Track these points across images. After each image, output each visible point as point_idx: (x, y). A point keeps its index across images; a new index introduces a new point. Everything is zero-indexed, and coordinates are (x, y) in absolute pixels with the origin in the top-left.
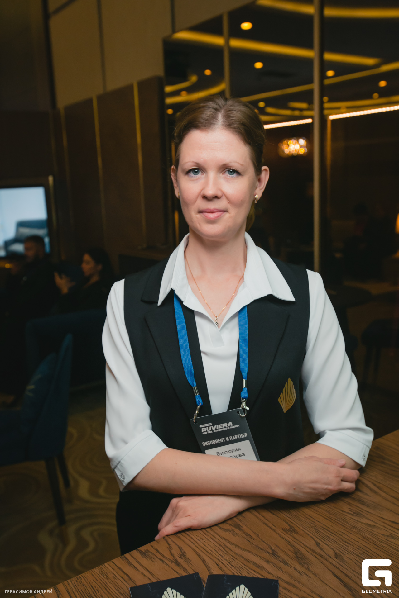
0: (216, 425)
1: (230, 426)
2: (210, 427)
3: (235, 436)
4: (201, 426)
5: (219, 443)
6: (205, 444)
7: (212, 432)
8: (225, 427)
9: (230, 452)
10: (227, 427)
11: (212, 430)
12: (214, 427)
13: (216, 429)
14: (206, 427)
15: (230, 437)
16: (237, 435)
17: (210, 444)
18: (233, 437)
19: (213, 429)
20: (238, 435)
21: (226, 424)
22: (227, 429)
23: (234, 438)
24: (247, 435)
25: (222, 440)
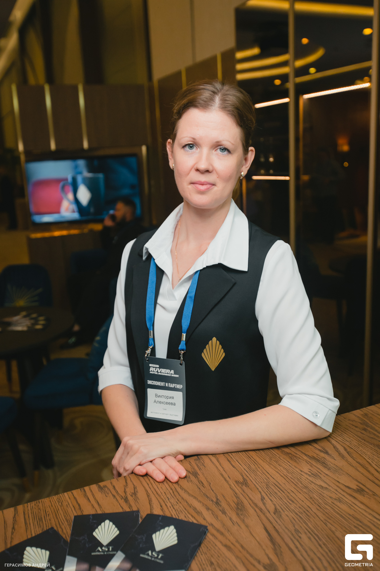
0: (162, 368)
1: (172, 374)
2: (157, 369)
3: (173, 384)
4: (150, 365)
5: (159, 386)
6: (150, 382)
7: (156, 373)
8: (168, 373)
9: (165, 397)
10: (169, 374)
11: (157, 372)
12: (160, 369)
13: (161, 372)
14: (154, 367)
15: (169, 384)
16: (174, 384)
17: (152, 384)
18: (172, 384)
19: (159, 371)
20: (176, 385)
21: (169, 371)
22: (169, 376)
23: (172, 386)
24: (182, 387)
25: (163, 384)
